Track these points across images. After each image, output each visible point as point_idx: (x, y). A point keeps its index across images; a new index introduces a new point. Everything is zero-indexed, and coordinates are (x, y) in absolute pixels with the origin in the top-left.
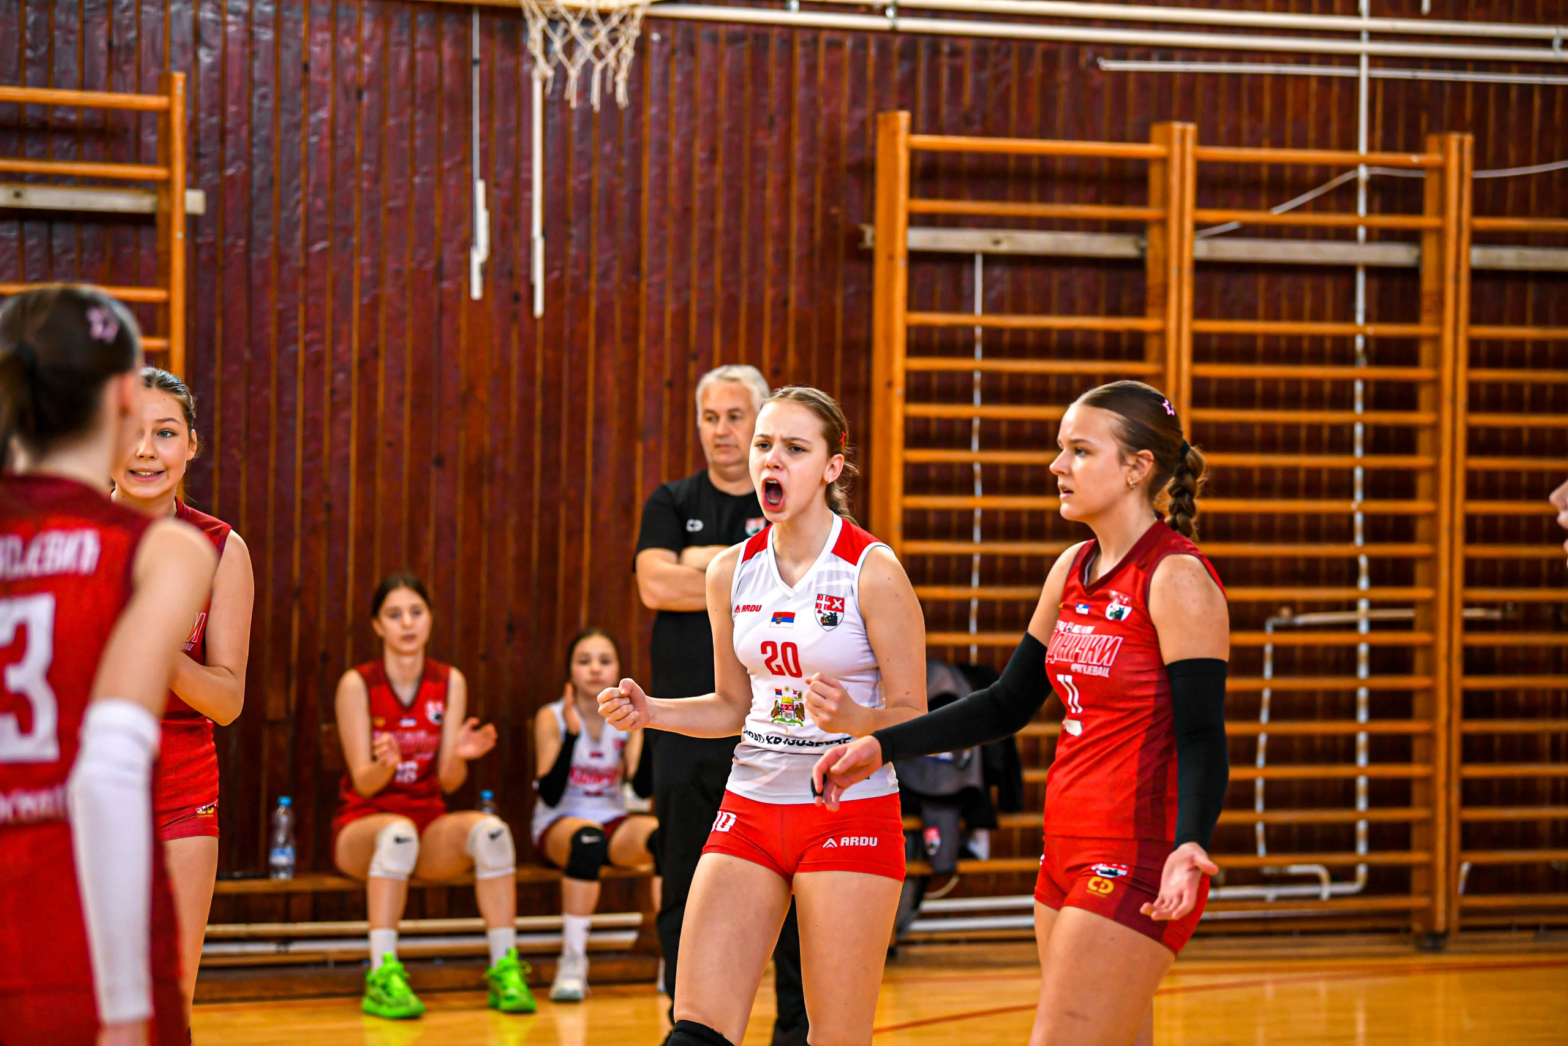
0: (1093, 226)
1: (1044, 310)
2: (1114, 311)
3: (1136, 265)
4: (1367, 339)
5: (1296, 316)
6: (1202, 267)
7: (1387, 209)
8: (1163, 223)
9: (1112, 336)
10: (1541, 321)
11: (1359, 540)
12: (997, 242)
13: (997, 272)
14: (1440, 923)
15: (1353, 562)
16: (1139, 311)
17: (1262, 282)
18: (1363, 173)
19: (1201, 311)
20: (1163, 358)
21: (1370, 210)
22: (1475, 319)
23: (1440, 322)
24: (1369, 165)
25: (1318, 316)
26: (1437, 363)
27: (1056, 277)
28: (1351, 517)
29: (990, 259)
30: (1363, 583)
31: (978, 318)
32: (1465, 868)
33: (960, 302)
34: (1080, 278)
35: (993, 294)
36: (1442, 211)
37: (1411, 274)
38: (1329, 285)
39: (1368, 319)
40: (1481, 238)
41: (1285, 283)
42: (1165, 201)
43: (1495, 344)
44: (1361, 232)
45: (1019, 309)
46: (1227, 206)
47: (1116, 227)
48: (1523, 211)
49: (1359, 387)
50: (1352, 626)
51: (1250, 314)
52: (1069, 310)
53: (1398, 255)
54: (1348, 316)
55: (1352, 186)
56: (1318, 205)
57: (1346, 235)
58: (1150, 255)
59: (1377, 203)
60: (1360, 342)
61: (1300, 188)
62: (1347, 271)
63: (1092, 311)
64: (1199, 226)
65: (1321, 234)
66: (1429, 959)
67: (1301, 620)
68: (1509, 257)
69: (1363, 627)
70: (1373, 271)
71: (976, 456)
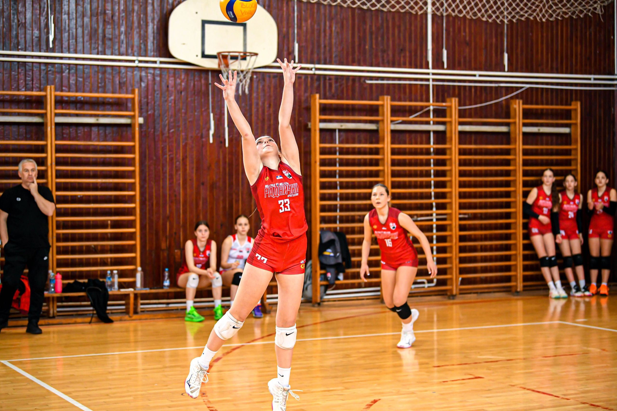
0: (366, 122)
1: (354, 143)
2: (371, 143)
3: (376, 131)
4: (434, 149)
5: (416, 143)
6: (393, 132)
7: (438, 116)
8: (383, 121)
9: (371, 149)
10: (475, 143)
11: (433, 198)
12: (342, 126)
13: (342, 133)
14: (454, 292)
15: (431, 204)
16: (377, 142)
17: (407, 135)
18: (431, 108)
19: (393, 142)
20: (384, 154)
21: (433, 117)
22: (460, 143)
23: (451, 144)
24: (433, 106)
25: (421, 143)
26: (451, 154)
27: (357, 135)
28: (431, 193)
29: (340, 130)
30: (434, 209)
31: (337, 145)
32: (460, 279)
33: (333, 141)
34: (362, 135)
35: (341, 139)
36: (451, 117)
37: (443, 133)
38: (424, 136)
39: (434, 144)
40: (461, 124)
41: (413, 135)
42: (383, 115)
43: (465, 150)
44: (432, 122)
45: (347, 143)
46: (398, 116)
47: (371, 122)
48: (470, 117)
49: (432, 161)
50: (432, 220)
51: (405, 143)
52: (360, 143)
53: (441, 128)
54: (429, 143)
55: (429, 111)
56: (421, 116)
57: (428, 123)
58: (380, 129)
59: (435, 115)
60: (432, 150)
61: (416, 112)
62: (428, 132)
63: (366, 143)
64: (392, 121)
65: (422, 123)
66: (451, 301)
67: (419, 219)
68: (467, 128)
69: (434, 220)
70: (435, 132)
71: (337, 179)
